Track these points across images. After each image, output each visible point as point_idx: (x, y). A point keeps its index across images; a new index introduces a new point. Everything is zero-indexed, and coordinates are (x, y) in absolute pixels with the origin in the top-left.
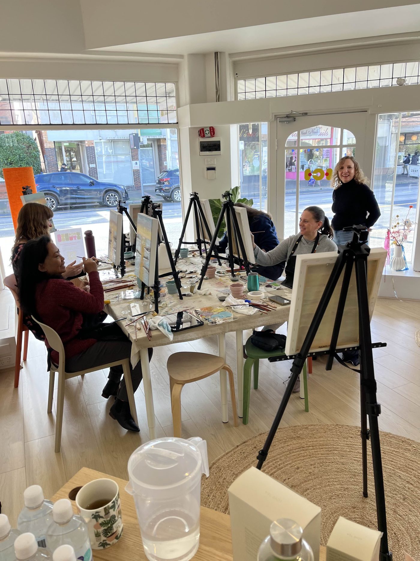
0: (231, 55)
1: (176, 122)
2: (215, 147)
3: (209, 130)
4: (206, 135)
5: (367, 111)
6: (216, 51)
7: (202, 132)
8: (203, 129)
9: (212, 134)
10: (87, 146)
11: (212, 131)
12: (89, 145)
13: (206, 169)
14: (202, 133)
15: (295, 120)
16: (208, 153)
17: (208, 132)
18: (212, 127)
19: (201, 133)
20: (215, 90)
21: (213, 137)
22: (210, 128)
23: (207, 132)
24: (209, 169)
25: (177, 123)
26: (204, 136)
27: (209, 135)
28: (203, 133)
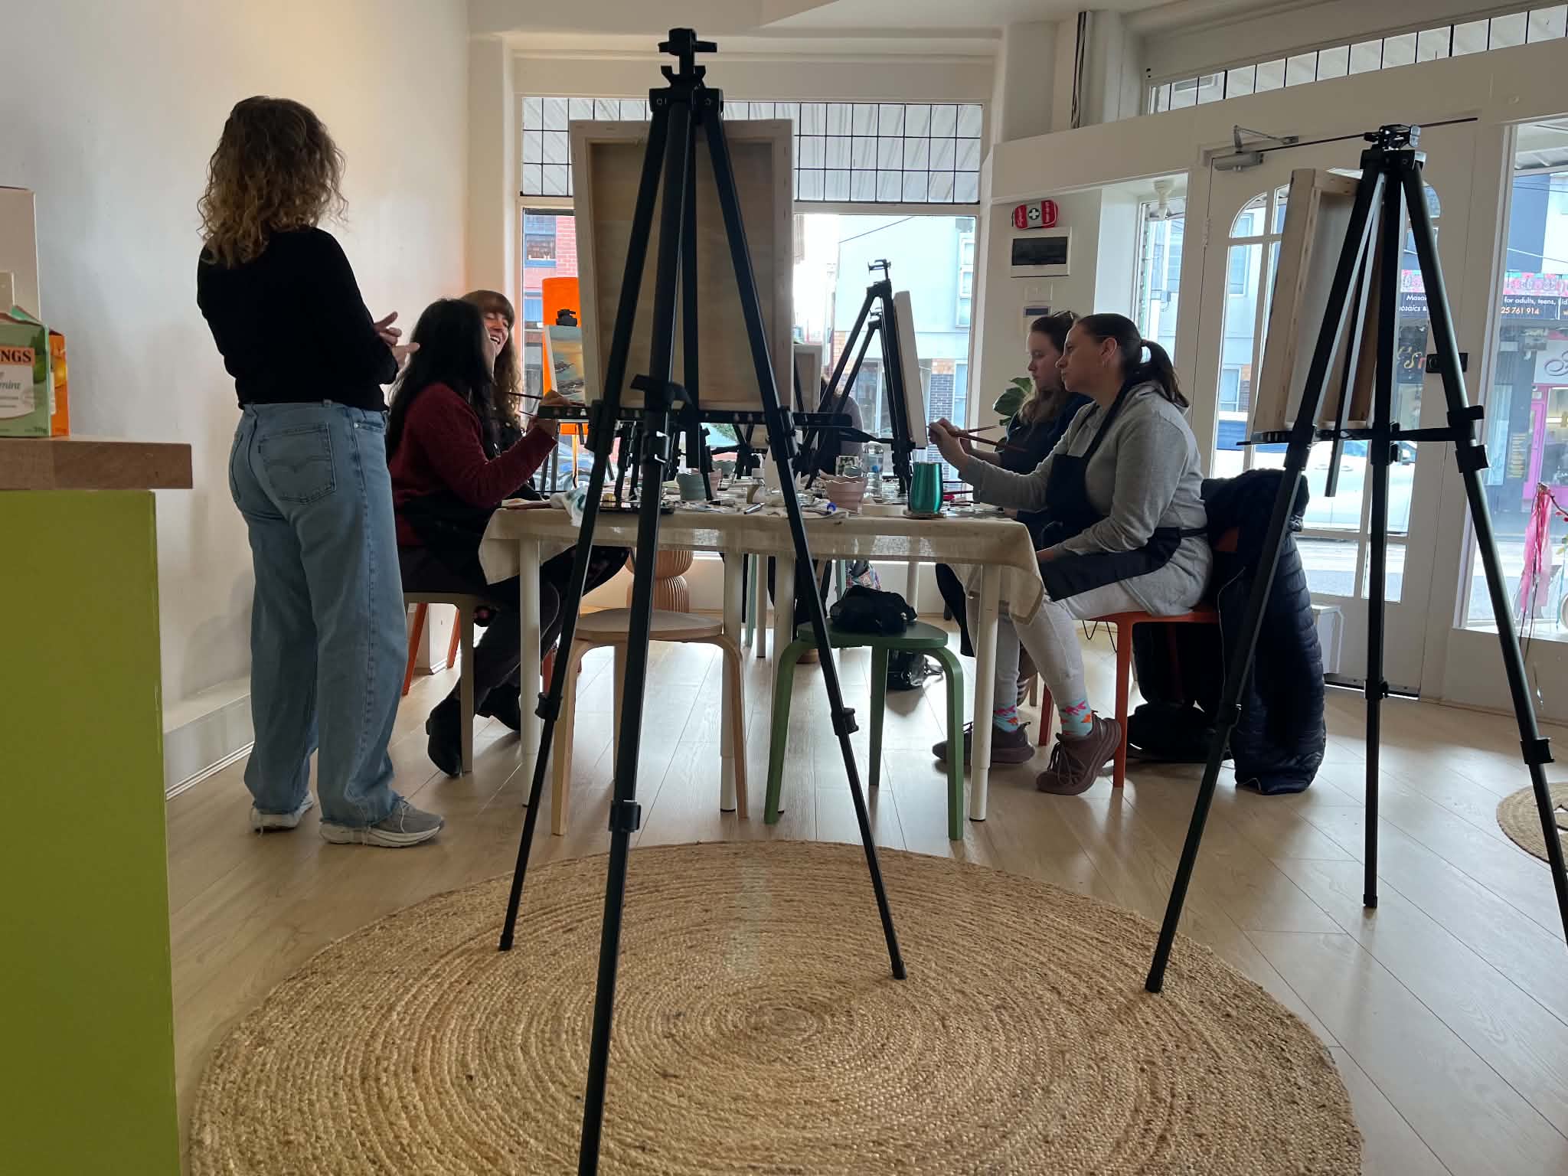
0: (1125, 17)
1: (976, 200)
2: (1053, 252)
3: (1040, 209)
4: (1030, 223)
5: (1476, 119)
6: (1084, 10)
7: (1020, 215)
8: (1023, 208)
9: (1047, 219)
10: (935, 372)
11: (1049, 211)
12: (939, 371)
13: (1022, 312)
14: (1020, 218)
15: (1261, 161)
16: (1031, 269)
17: (1037, 214)
18: (1050, 202)
19: (1017, 217)
20: (1071, 107)
21: (1048, 227)
22: (1043, 203)
23: (1034, 214)
24: (1029, 312)
25: (978, 203)
26: (1024, 226)
27: (1039, 222)
28: (1024, 217)
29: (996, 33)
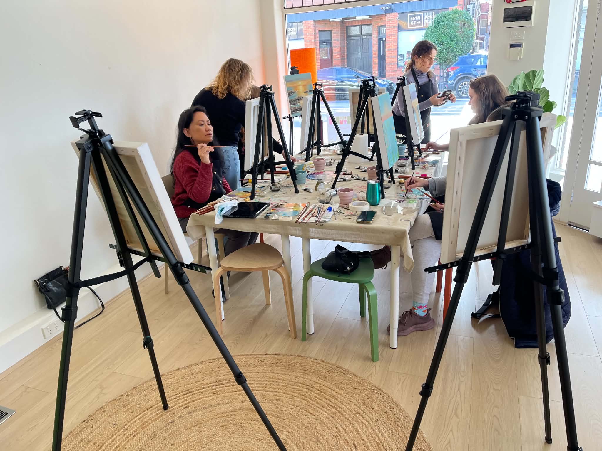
2: (525, 15)
13: (509, 46)
16: (513, 24)
24: (512, 46)
26: (510, 2)
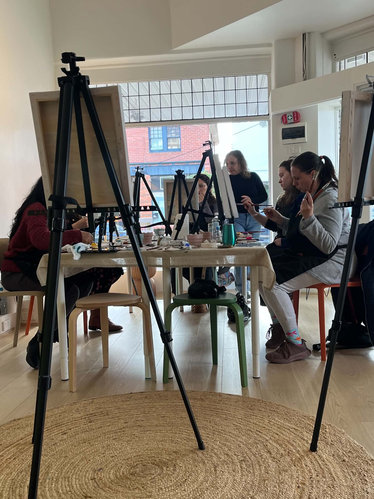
0: (323, 34)
1: (267, 114)
2: (299, 133)
3: (292, 115)
4: (289, 121)
6: (304, 33)
7: (284, 118)
8: (285, 115)
9: (296, 119)
11: (296, 116)
14: (284, 120)
16: (290, 141)
18: (296, 112)
20: (302, 73)
21: (296, 122)
22: (294, 113)
23: (290, 118)
26: (286, 123)
27: (292, 121)
28: (286, 119)
29: (269, 45)
